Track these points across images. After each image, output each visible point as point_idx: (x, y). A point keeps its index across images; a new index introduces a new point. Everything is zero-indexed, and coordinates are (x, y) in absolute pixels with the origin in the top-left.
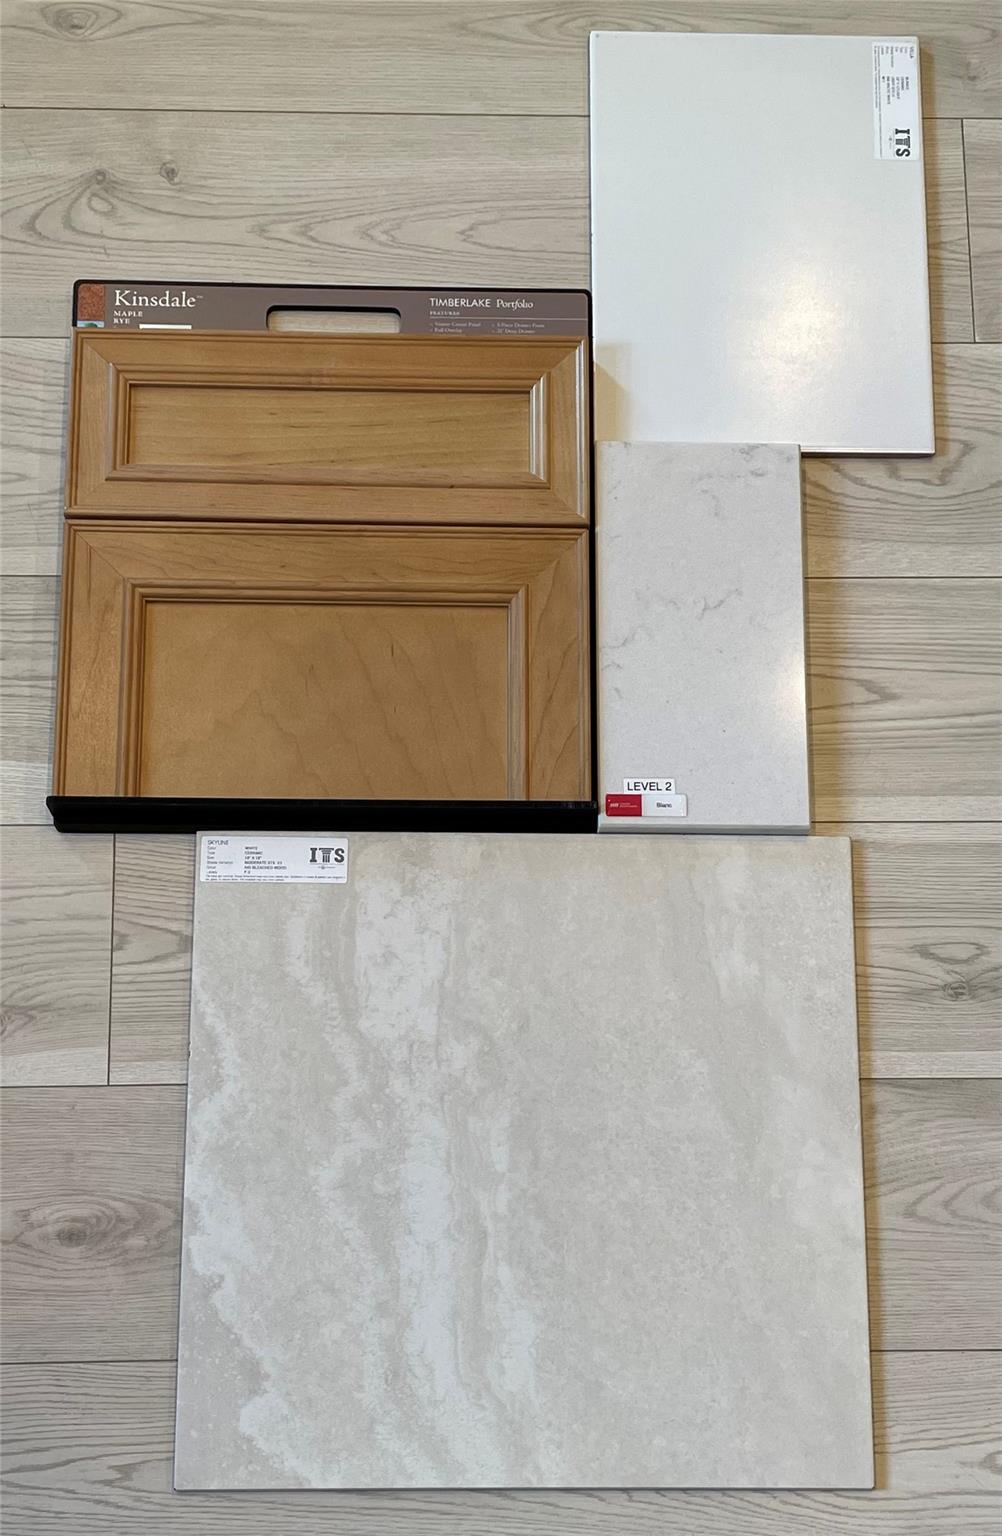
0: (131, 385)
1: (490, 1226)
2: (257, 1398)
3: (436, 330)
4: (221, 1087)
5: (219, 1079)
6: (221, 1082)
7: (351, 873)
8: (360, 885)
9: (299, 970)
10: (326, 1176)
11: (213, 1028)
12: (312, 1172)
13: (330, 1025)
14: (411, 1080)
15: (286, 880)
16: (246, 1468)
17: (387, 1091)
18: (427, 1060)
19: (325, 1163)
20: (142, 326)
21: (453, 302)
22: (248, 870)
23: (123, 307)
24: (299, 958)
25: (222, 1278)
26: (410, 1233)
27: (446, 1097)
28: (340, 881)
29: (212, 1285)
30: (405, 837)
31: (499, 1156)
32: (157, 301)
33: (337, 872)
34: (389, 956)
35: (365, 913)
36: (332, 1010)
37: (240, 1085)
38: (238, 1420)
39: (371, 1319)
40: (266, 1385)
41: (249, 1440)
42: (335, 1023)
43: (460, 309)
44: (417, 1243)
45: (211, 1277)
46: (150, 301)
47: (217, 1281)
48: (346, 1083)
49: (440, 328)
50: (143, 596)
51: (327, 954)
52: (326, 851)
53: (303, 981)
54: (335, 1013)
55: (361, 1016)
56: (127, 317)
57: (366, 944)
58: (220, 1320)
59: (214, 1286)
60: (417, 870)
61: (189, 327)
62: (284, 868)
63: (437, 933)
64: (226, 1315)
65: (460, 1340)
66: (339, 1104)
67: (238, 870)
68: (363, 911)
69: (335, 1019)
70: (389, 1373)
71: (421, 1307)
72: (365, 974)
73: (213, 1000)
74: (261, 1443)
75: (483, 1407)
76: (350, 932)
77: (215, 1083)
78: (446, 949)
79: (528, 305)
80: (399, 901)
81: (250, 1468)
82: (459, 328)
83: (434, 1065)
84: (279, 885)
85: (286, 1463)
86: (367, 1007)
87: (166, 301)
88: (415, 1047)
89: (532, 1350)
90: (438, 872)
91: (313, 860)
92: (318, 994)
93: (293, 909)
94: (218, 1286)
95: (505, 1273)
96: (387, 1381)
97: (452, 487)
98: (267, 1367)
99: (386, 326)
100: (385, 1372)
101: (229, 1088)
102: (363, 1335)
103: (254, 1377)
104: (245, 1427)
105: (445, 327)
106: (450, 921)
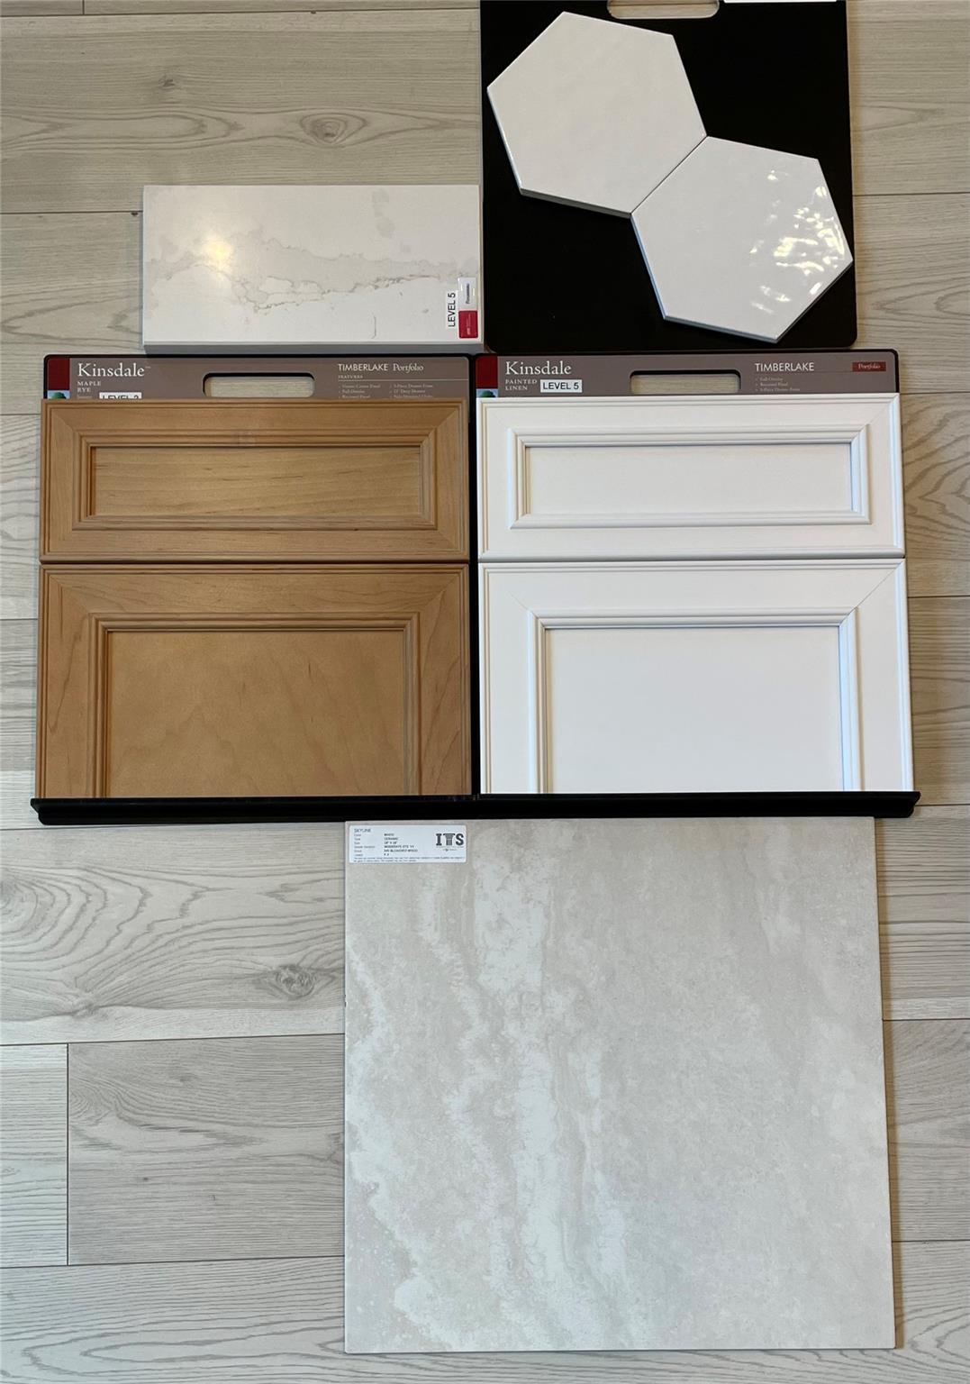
1: (587, 1142)
2: (407, 1281)
4: (372, 1031)
5: (369, 1025)
6: (372, 1027)
7: (469, 854)
8: (477, 864)
9: (430, 934)
10: (455, 1103)
11: (364, 984)
12: (445, 1100)
13: (457, 980)
14: (522, 1024)
15: (418, 861)
16: (401, 1336)
17: (503, 1033)
18: (533, 1008)
19: (455, 1092)
22: (387, 853)
24: (429, 925)
25: (377, 1185)
26: (525, 1147)
27: (550, 1037)
28: (460, 861)
29: (368, 1192)
30: (512, 823)
31: (594, 1086)
33: (458, 854)
34: (501, 921)
35: (482, 887)
36: (458, 967)
37: (386, 1030)
38: (393, 1299)
39: (495, 1218)
40: (414, 1270)
41: (403, 1314)
42: (460, 978)
44: (530, 1157)
45: (368, 1185)
47: (373, 1188)
48: (470, 1027)
51: (452, 921)
52: (449, 836)
53: (433, 944)
54: (459, 970)
55: (480, 971)
57: (484, 912)
58: (377, 1220)
59: (371, 1193)
60: (522, 850)
62: (416, 851)
63: (540, 902)
64: (381, 1215)
65: (566, 1233)
66: (465, 1044)
67: (379, 853)
68: (480, 885)
69: (458, 974)
70: (510, 1260)
71: (535, 1207)
72: (483, 938)
73: (363, 960)
74: (413, 1318)
75: (584, 1287)
76: (470, 903)
77: (367, 1028)
78: (547, 916)
80: (508, 877)
81: (404, 1336)
83: (540, 1012)
84: (412, 865)
85: (432, 1332)
86: (485, 964)
88: (524, 997)
89: (623, 1240)
90: (538, 852)
91: (439, 844)
92: (445, 954)
93: (424, 885)
94: (374, 1192)
95: (599, 1178)
96: (509, 1266)
98: (414, 1256)
100: (507, 1260)
101: (378, 1032)
102: (489, 1230)
103: (404, 1264)
104: (399, 1303)
106: (550, 893)
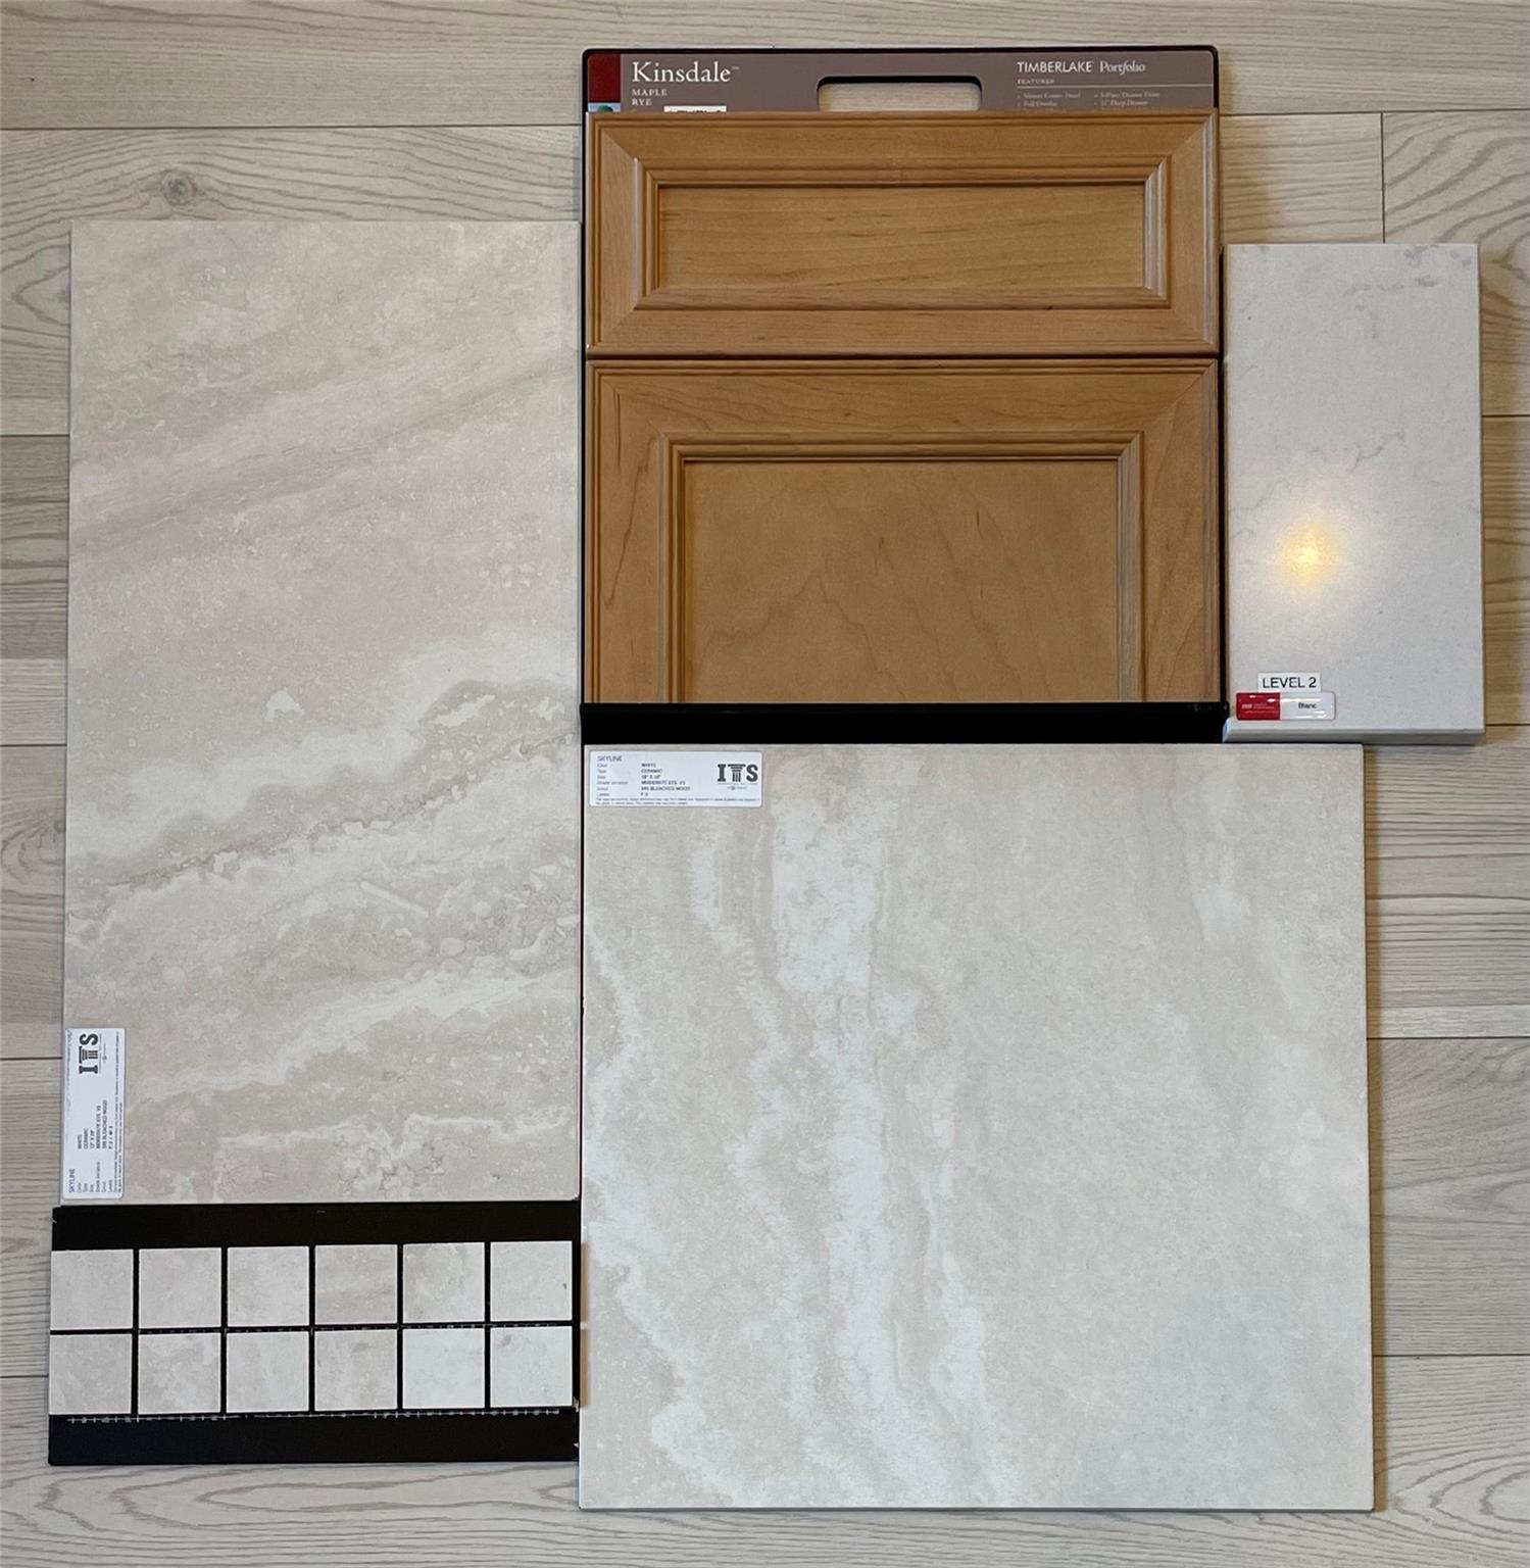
0: (660, 187)
1: (931, 1209)
2: (670, 1406)
3: (1025, 103)
4: (621, 1049)
5: (618, 1041)
6: (620, 1043)
7: (766, 794)
8: (776, 809)
9: (708, 911)
10: (742, 1153)
11: (610, 981)
12: (727, 1149)
13: (745, 977)
14: (840, 1041)
15: (690, 804)
16: (660, 1485)
17: (812, 1054)
18: (858, 1018)
19: (742, 1138)
20: (667, 109)
21: (1044, 67)
22: (645, 791)
23: (642, 84)
24: (707, 896)
25: (627, 1270)
26: (841, 1218)
27: (880, 1061)
28: (752, 804)
30: (830, 750)
31: (943, 1129)
32: (684, 75)
33: (749, 794)
34: (812, 894)
35: (783, 843)
36: (747, 958)
37: (642, 1048)
38: (649, 1431)
39: (798, 1317)
40: (680, 1391)
41: (663, 1453)
42: (750, 974)
43: (1056, 75)
44: (850, 1231)
45: (615, 1269)
46: (675, 76)
47: (621, 1274)
48: (764, 1045)
49: (1029, 101)
50: (682, 455)
51: (739, 892)
52: (736, 768)
53: (712, 925)
54: (749, 963)
55: (780, 966)
56: (649, 97)
57: (786, 879)
58: (626, 1318)
59: (618, 1280)
60: (843, 789)
61: (723, 109)
62: (688, 789)
63: (869, 866)
64: (632, 1312)
65: (899, 1341)
66: (757, 1068)
67: (633, 791)
68: (780, 840)
69: (749, 969)
70: (819, 1378)
71: (854, 1304)
72: (785, 916)
73: (608, 948)
74: (676, 1457)
75: (924, 1417)
76: (766, 865)
77: (614, 1044)
78: (879, 885)
79: (1139, 68)
80: (822, 828)
81: (664, 1484)
82: (1054, 100)
83: (866, 1025)
84: (683, 808)
85: (704, 1479)
86: (787, 955)
87: (694, 75)
88: (843, 1003)
89: (983, 1352)
90: (868, 792)
91: (722, 779)
92: (729, 939)
93: (699, 838)
94: (624, 1279)
95: (949, 1263)
96: (817, 1386)
97: (1050, 308)
98: (681, 1371)
99: (960, 100)
100: (814, 1378)
101: (629, 1051)
102: (788, 1335)
103: (667, 1382)
104: (659, 1438)
105: (1036, 100)
106: (883, 851)
